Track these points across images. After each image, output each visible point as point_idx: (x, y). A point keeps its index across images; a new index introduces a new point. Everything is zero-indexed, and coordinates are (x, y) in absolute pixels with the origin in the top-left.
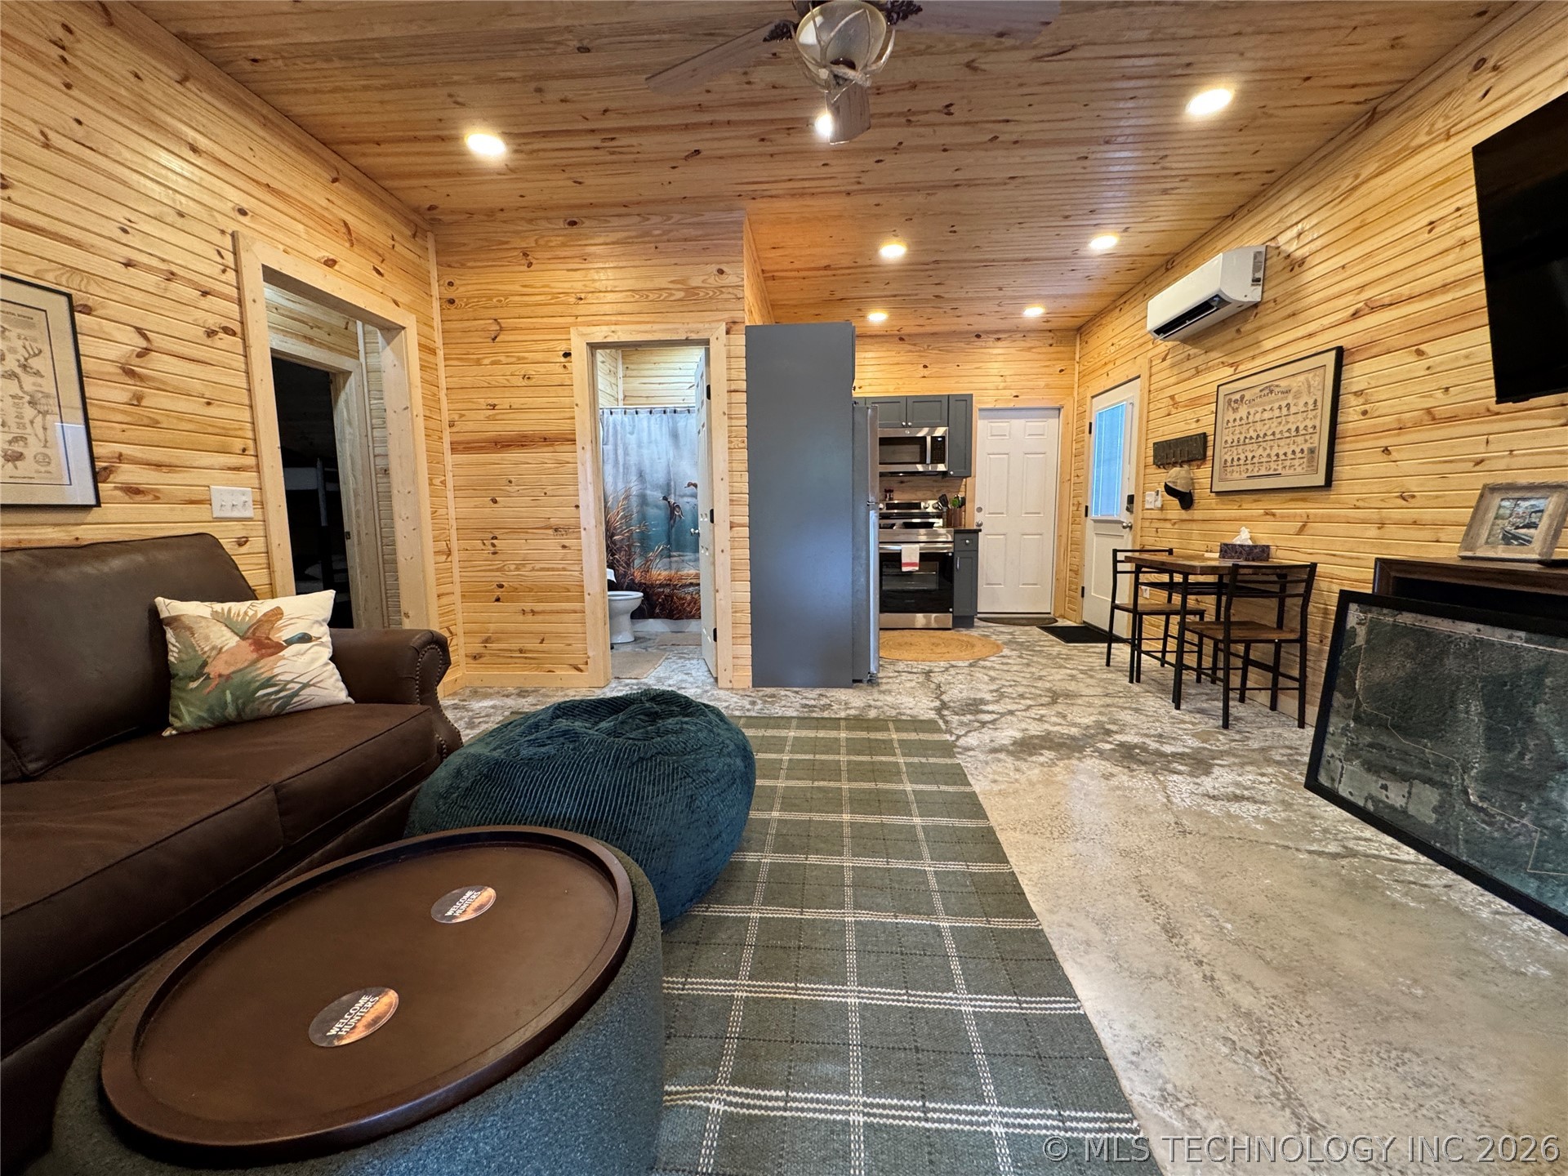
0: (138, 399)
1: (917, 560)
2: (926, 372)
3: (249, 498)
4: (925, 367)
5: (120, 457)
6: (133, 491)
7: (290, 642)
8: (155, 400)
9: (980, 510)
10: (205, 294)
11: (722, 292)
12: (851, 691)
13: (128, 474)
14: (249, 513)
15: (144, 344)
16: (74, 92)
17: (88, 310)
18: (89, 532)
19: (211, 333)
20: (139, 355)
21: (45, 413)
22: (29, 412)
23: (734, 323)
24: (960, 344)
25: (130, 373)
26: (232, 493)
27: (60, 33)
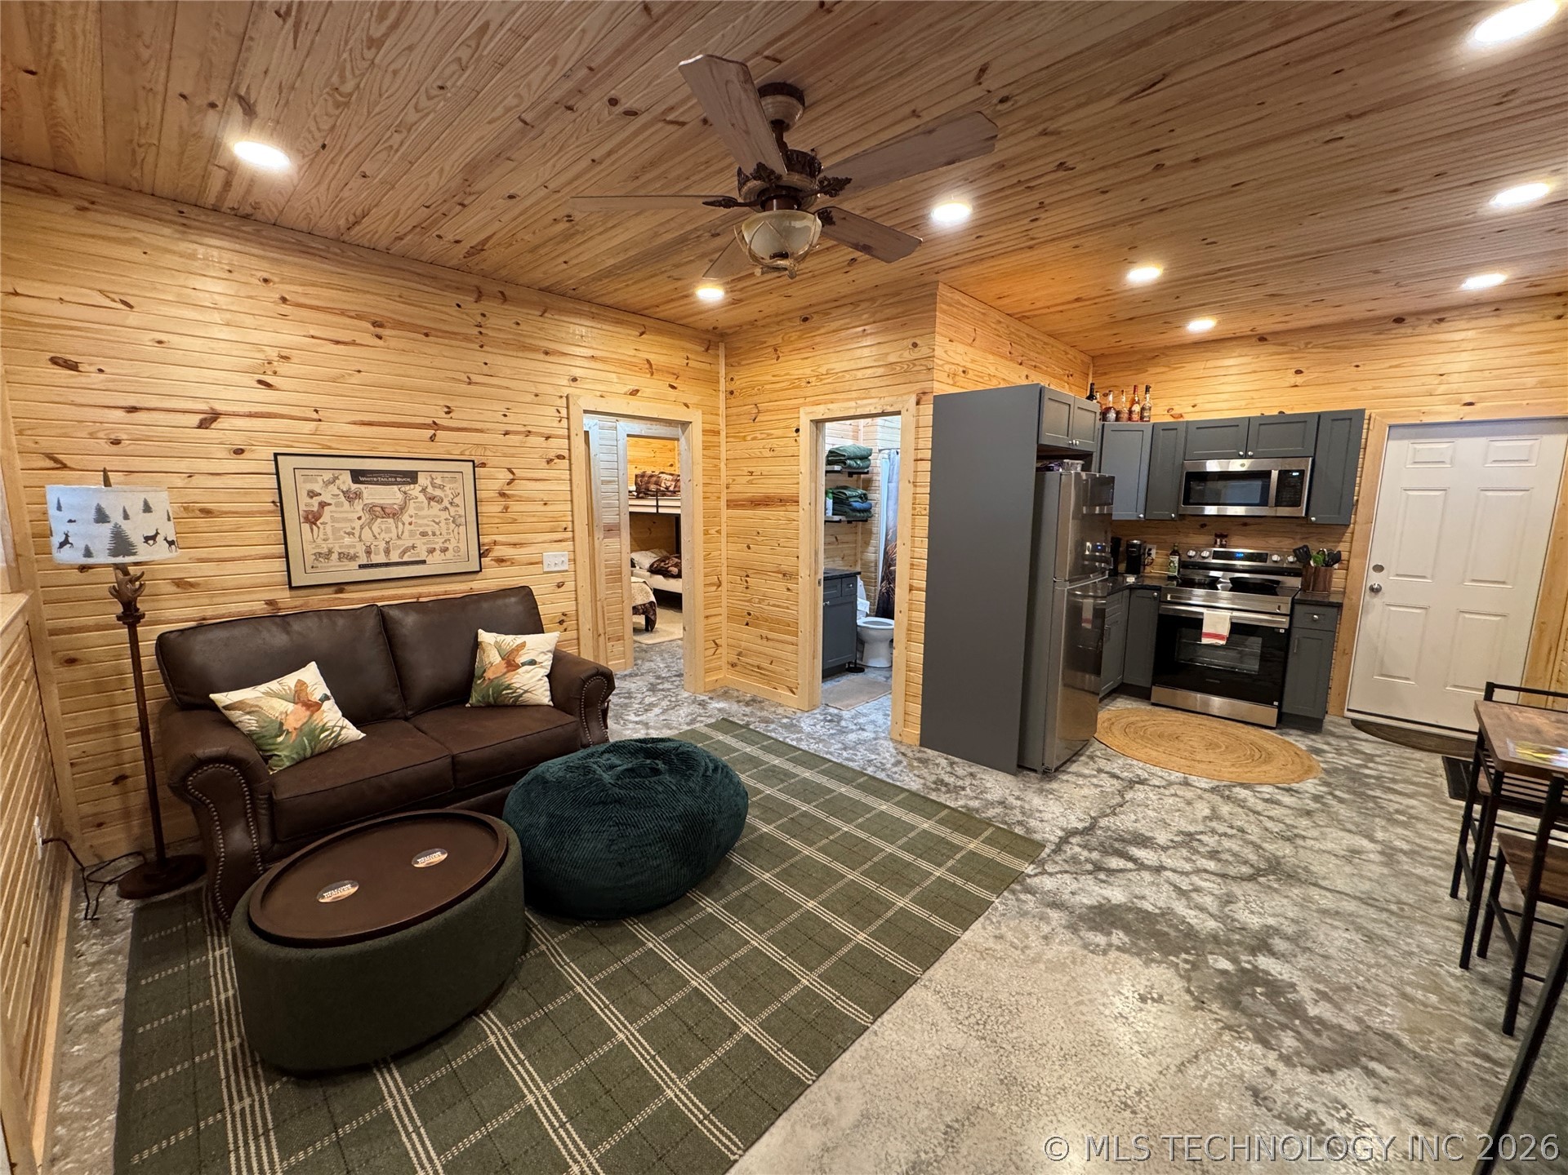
0: (506, 508)
1: (1225, 630)
2: (1299, 379)
3: (566, 559)
4: (1299, 372)
5: (495, 543)
6: (500, 561)
7: (524, 664)
8: (515, 507)
9: (1379, 568)
10: (547, 438)
11: (915, 365)
12: (1010, 777)
13: (499, 551)
14: (565, 567)
15: (511, 476)
16: (485, 348)
17: (483, 465)
18: (479, 585)
19: (549, 461)
20: (508, 484)
21: (458, 526)
22: (452, 526)
23: (924, 393)
24: (1362, 336)
25: (502, 495)
26: (555, 556)
27: (479, 319)
